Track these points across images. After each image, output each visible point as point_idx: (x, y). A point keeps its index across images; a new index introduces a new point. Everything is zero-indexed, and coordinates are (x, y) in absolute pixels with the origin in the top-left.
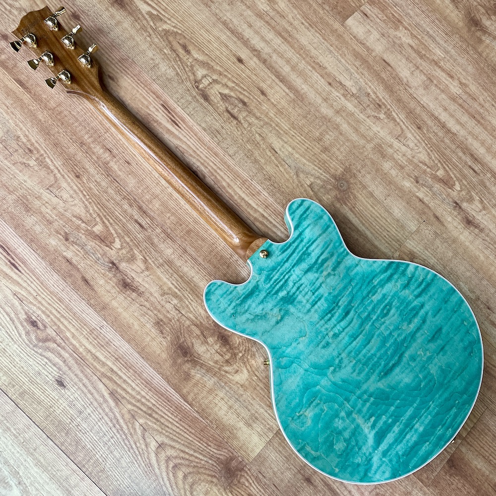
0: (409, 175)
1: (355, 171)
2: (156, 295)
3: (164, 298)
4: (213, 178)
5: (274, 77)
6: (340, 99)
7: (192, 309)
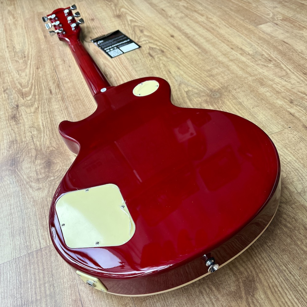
0: (284, 98)
1: (231, 89)
2: (26, 127)
3: (30, 129)
4: (116, 79)
5: (191, 43)
6: (236, 55)
7: (42, 140)
